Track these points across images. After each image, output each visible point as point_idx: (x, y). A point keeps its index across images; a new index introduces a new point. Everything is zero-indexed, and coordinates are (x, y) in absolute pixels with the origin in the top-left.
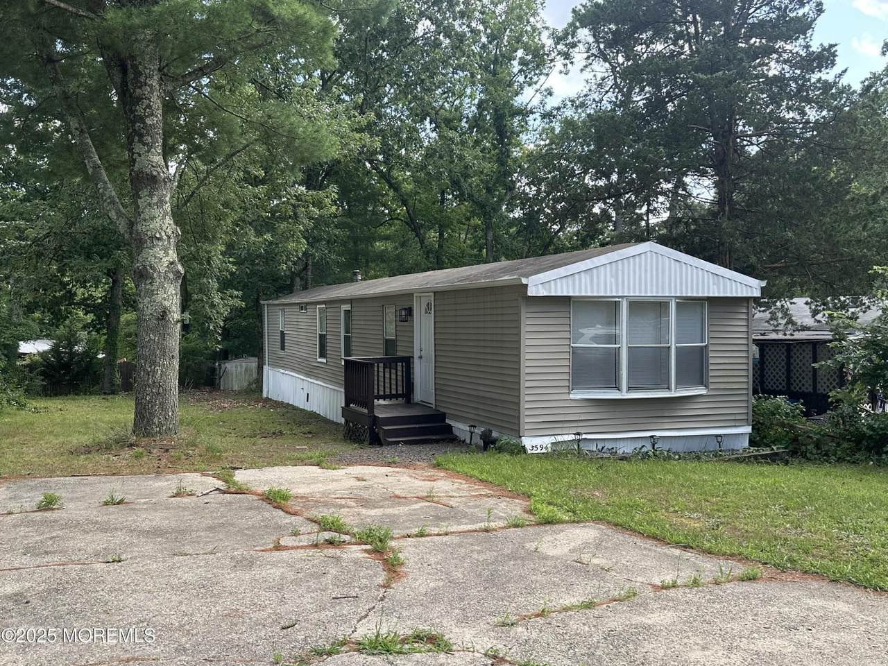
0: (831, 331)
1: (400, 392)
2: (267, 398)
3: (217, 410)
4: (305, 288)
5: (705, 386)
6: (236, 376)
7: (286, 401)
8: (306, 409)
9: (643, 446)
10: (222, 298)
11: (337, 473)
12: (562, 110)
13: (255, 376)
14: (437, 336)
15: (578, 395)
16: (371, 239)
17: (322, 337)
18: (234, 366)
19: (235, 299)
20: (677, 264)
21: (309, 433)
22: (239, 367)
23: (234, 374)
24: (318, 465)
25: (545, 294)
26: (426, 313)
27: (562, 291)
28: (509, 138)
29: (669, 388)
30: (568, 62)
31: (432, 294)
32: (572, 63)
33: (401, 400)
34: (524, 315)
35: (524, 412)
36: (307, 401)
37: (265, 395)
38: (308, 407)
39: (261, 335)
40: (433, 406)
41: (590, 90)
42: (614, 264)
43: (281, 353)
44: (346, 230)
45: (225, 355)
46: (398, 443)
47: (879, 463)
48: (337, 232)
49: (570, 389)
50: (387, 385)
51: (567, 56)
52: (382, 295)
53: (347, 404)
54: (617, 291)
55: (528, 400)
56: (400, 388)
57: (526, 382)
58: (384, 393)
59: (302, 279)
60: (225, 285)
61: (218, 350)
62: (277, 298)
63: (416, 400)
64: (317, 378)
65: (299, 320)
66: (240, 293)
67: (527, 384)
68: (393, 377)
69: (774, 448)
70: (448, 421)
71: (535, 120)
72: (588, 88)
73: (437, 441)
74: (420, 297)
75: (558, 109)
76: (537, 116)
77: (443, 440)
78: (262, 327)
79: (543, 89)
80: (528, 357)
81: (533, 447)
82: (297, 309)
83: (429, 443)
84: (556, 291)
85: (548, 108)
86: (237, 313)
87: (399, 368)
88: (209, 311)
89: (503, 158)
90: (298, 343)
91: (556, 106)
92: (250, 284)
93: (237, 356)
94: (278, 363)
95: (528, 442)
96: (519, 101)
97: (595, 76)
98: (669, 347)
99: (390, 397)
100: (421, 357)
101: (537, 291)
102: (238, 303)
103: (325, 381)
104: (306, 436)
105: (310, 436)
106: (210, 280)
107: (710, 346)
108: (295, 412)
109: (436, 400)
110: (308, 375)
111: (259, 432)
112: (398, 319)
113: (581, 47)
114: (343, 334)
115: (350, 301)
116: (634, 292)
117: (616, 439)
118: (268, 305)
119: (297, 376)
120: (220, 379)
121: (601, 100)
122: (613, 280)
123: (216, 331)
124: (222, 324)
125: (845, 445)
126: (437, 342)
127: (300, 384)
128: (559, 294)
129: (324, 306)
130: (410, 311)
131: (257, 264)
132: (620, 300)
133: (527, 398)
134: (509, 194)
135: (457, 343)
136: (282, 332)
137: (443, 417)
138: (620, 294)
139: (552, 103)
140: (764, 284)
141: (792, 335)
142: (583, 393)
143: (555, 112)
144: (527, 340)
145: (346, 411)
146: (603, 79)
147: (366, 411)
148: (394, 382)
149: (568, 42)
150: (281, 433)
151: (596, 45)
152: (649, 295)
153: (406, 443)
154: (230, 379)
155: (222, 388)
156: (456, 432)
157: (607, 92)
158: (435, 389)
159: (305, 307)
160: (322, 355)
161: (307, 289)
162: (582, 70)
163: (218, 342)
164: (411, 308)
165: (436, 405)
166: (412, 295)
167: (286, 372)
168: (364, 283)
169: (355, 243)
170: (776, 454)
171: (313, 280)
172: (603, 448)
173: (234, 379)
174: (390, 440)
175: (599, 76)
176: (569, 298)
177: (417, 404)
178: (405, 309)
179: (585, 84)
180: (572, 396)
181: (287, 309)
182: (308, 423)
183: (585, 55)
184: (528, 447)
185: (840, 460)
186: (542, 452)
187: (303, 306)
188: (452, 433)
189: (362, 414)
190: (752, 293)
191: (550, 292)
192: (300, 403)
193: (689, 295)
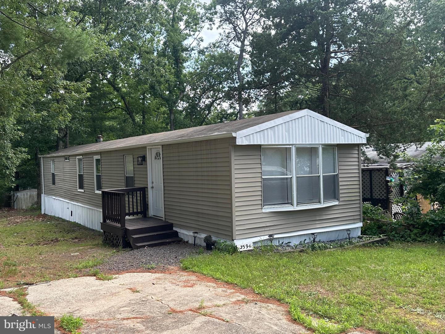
0: (389, 163)
1: (139, 210)
2: (45, 214)
3: (13, 224)
4: (65, 147)
5: (337, 199)
6: (24, 201)
7: (57, 216)
8: (70, 221)
9: (305, 240)
10: (14, 153)
11: (113, 285)
12: (209, 49)
13: (36, 199)
14: (165, 174)
15: (268, 209)
16: (104, 119)
17: (81, 177)
18: (23, 194)
19: (24, 154)
20: (322, 123)
21: (76, 238)
22: (26, 195)
23: (23, 200)
24: (95, 276)
25: (247, 144)
26: (156, 158)
27: (257, 142)
28: (182, 64)
29: (320, 202)
30: (211, 23)
31: (161, 147)
32: (214, 24)
33: (140, 216)
34: (233, 158)
35: (235, 223)
36: (72, 215)
37: (43, 213)
38: (72, 219)
39: (39, 175)
40: (164, 219)
41: (222, 39)
42: (287, 123)
43: (52, 186)
44: (90, 113)
45: (17, 189)
46: (144, 246)
47: (441, 242)
48: (84, 114)
49: (262, 205)
50: (131, 206)
51: (211, 20)
52: (122, 149)
53: (104, 221)
54: (289, 141)
55: (238, 215)
56: (139, 208)
57: (236, 203)
58: (129, 211)
59: (63, 142)
60: (16, 144)
61: (13, 187)
62: (49, 153)
63: (150, 215)
64: (77, 201)
65: (64, 166)
66: (26, 150)
67: (237, 204)
68: (135, 200)
69: (381, 236)
70: (174, 229)
71: (195, 54)
72: (221, 38)
73: (169, 243)
74: (151, 149)
75: (207, 48)
76: (196, 52)
77: (173, 242)
78: (40, 171)
79: (197, 38)
80: (237, 186)
81: (241, 246)
82: (63, 159)
83: (165, 245)
84: (254, 142)
85: (201, 48)
86: (25, 162)
87: (138, 195)
88: (5, 161)
89: (178, 73)
90: (64, 180)
91: (206, 47)
92: (31, 145)
93: (25, 188)
94: (51, 193)
95: (238, 243)
96: (186, 43)
97: (224, 31)
98: (319, 176)
99: (133, 214)
100: (152, 187)
101: (242, 142)
102: (25, 156)
103: (84, 203)
104: (74, 241)
105: (77, 240)
106: (5, 141)
107: (339, 174)
108: (64, 223)
109: (165, 215)
110: (72, 199)
111: (42, 240)
112: (136, 163)
113: (218, 15)
114: (95, 174)
115: (100, 153)
116: (299, 142)
117: (290, 237)
118: (43, 157)
119: (64, 200)
120: (14, 203)
121: (228, 45)
122: (287, 134)
123: (11, 175)
124: (15, 170)
125: (415, 231)
126: (165, 177)
127: (66, 205)
128: (256, 143)
129: (81, 157)
130: (144, 158)
131: (35, 133)
132: (291, 146)
133: (237, 214)
134: (182, 94)
135: (181, 178)
136: (53, 175)
137: (171, 226)
138: (291, 143)
139: (203, 45)
140: (368, 135)
141: (367, 166)
142: (271, 208)
143: (205, 50)
144: (235, 174)
145: (104, 225)
146: (229, 33)
147: (119, 225)
148: (135, 204)
149: (212, 11)
150: (57, 240)
151: (225, 14)
152: (307, 143)
153: (149, 246)
154: (20, 203)
155: (15, 208)
156: (181, 236)
157: (231, 40)
158: (164, 208)
159: (68, 158)
160: (81, 187)
161: (66, 148)
162: (217, 28)
163: (12, 182)
164: (145, 156)
165: (165, 218)
166: (145, 148)
167: (57, 198)
168: (105, 143)
169: (94, 121)
170: (383, 240)
171: (70, 143)
172: (282, 243)
173: (23, 202)
174: (138, 245)
175: (227, 31)
176: (260, 146)
177: (151, 218)
178: (141, 157)
179: (219, 35)
180: (264, 211)
181: (56, 160)
182: (74, 231)
183: (219, 20)
184: (239, 247)
185: (415, 240)
186: (248, 249)
187: (67, 158)
188: (178, 236)
189: (116, 228)
190: (362, 141)
191: (250, 142)
192: (66, 216)
193: (329, 143)
